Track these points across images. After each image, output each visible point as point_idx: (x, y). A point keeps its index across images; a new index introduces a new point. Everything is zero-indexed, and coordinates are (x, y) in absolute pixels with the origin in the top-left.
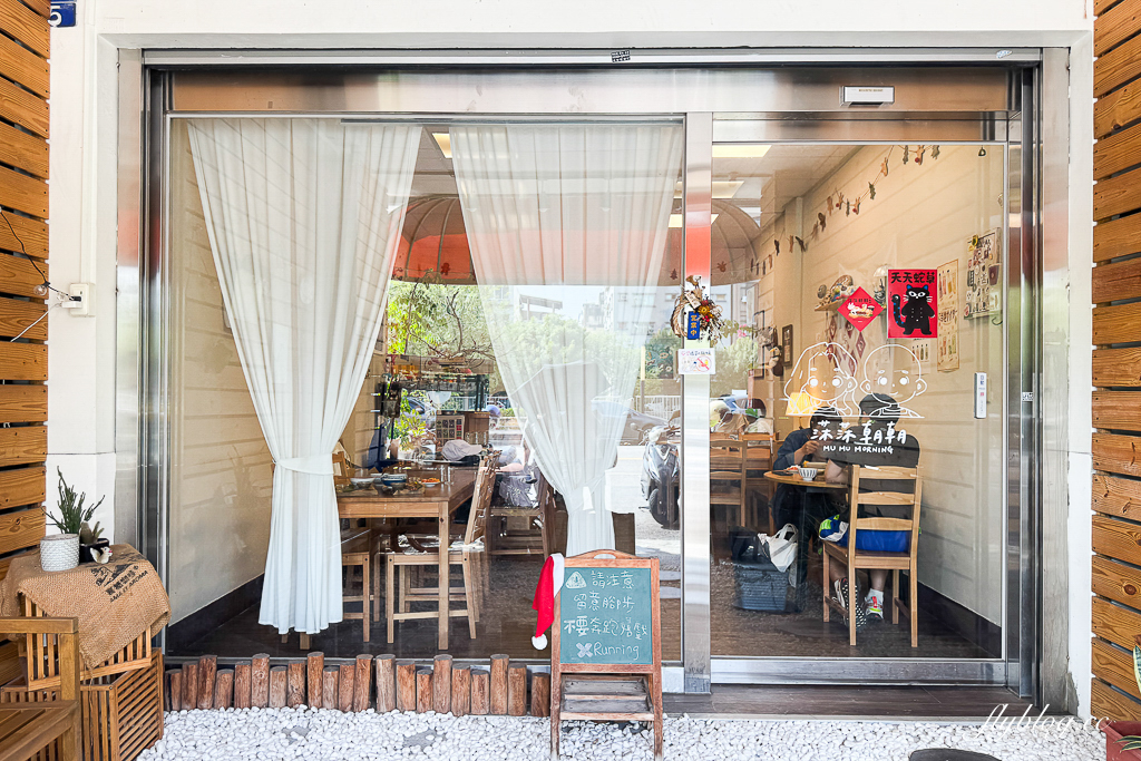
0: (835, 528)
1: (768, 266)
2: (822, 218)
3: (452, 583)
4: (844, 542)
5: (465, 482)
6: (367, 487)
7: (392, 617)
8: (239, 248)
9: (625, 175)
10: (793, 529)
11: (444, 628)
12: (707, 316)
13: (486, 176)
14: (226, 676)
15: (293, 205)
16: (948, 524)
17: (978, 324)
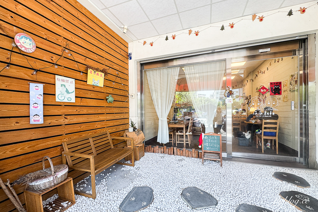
0: (259, 131)
1: (246, 85)
2: (257, 76)
3: (186, 138)
4: (261, 134)
5: (188, 122)
6: (172, 123)
7: (177, 142)
8: (153, 88)
9: (215, 71)
10: (250, 132)
11: (185, 144)
12: (231, 93)
13: (190, 74)
14: (153, 148)
15: (161, 81)
16: (286, 131)
17: (292, 92)
